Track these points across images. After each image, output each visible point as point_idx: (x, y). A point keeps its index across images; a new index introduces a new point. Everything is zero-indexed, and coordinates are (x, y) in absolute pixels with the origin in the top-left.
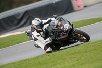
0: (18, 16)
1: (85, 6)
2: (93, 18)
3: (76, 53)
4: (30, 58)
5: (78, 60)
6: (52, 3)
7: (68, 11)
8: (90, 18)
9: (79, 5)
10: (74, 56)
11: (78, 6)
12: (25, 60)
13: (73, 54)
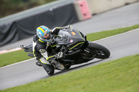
0: (3, 29)
1: (94, 15)
2: (105, 29)
3: (81, 78)
4: (19, 85)
5: (84, 88)
6: (49, 11)
7: (71, 22)
8: (100, 30)
9: (85, 12)
10: (79, 82)
11: (85, 15)
12: (13, 89)
13: (78, 79)
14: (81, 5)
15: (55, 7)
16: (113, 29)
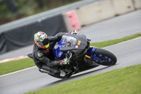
3: (70, 91)
9: (74, 24)
11: (74, 26)
14: (70, 17)
15: (43, 18)
16: (103, 41)
